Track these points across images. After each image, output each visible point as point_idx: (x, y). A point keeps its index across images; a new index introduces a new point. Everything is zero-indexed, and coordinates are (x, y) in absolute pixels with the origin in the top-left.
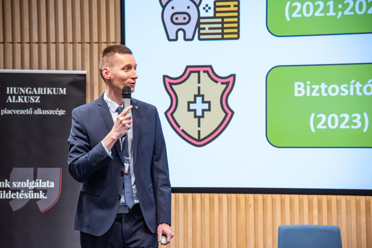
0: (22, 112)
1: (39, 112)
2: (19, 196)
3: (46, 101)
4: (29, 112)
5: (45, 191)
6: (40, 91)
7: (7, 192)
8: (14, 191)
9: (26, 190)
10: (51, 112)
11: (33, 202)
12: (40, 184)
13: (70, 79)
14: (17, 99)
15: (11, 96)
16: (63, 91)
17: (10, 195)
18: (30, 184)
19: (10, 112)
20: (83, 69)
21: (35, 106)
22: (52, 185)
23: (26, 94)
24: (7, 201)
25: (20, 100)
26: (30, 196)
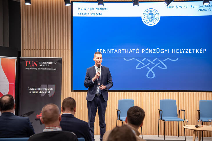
0: (44, 69)
1: (49, 69)
2: (43, 92)
3: (51, 66)
4: (46, 69)
5: (51, 91)
6: (49, 63)
7: (40, 91)
8: (42, 91)
9: (45, 91)
10: (52, 69)
11: (47, 94)
12: (49, 89)
13: (57, 60)
14: (42, 65)
15: (41, 64)
16: (56, 63)
17: (41, 92)
18: (46, 89)
19: (40, 69)
20: (61, 57)
21: (48, 67)
22: (53, 89)
23: (45, 64)
24: (40, 94)
25: (43, 65)
26: (46, 92)
